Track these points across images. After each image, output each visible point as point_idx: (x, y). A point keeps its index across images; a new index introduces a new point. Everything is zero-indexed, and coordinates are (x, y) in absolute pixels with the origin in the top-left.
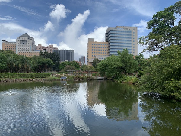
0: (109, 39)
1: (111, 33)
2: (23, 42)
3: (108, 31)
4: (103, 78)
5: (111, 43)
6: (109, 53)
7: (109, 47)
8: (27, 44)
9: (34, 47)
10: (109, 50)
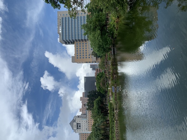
0: (72, 41)
1: (65, 39)
2: (78, 126)
3: (63, 42)
4: (112, 48)
5: (76, 39)
6: (85, 40)
7: (79, 40)
8: (81, 122)
9: (83, 116)
10: (82, 40)
